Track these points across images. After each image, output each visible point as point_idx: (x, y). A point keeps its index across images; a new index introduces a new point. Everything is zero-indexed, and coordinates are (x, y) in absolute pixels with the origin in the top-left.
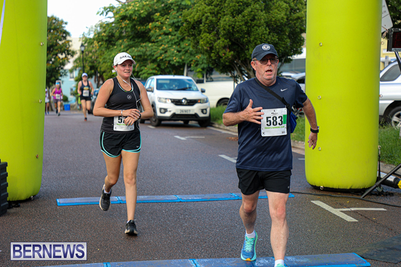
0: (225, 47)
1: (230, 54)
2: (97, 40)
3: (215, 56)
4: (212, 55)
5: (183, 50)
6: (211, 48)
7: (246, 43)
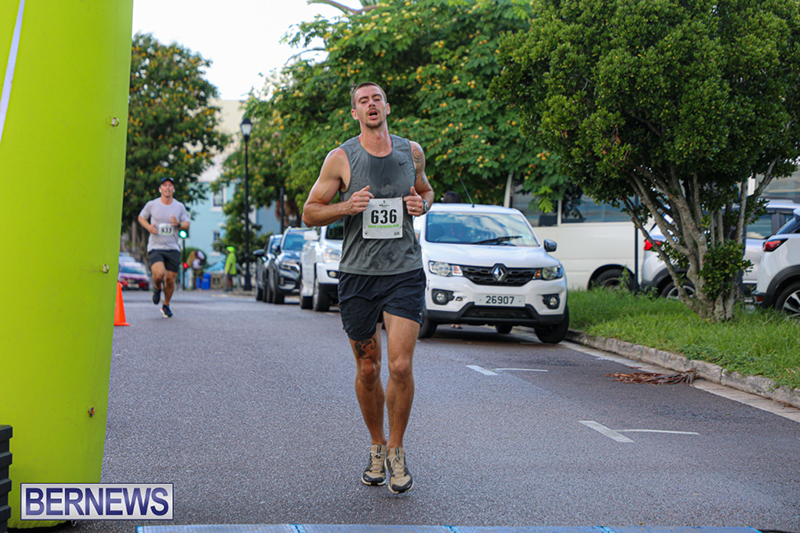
0: (608, 133)
1: (622, 151)
2: (280, 110)
3: (583, 156)
4: (574, 151)
5: (503, 137)
6: (573, 134)
7: (668, 121)
